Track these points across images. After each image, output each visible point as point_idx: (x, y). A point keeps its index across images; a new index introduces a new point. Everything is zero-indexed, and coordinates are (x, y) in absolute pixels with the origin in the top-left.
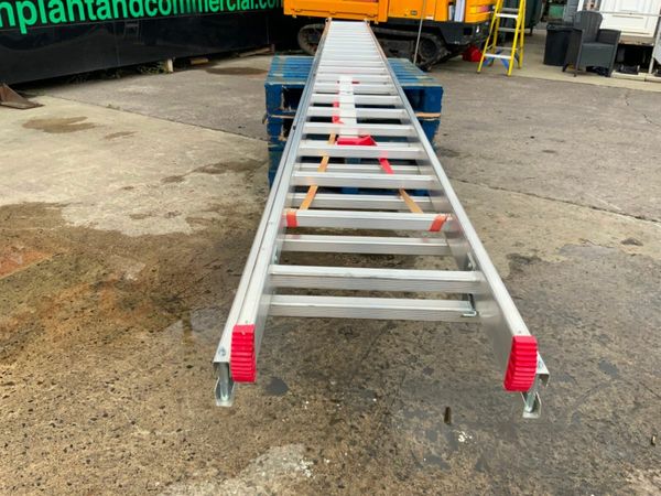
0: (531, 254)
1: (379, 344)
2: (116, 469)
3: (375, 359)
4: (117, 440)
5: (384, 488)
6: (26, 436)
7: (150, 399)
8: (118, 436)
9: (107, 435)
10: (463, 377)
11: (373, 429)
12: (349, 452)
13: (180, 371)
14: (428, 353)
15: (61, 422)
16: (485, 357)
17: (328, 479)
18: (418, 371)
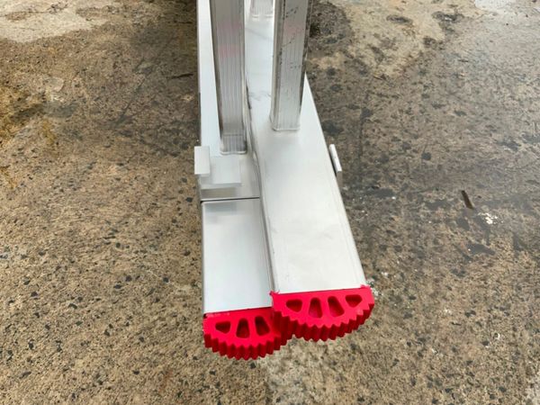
1: (367, 136)
2: (179, 340)
3: (372, 154)
4: (160, 305)
5: (451, 290)
6: (47, 327)
7: (168, 247)
8: (158, 300)
9: (144, 303)
10: (459, 156)
11: (409, 229)
12: (400, 259)
13: (181, 206)
14: (416, 137)
15: (80, 299)
17: (396, 293)
18: (418, 157)
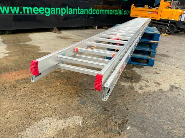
0: (178, 87)
16: (147, 110)
